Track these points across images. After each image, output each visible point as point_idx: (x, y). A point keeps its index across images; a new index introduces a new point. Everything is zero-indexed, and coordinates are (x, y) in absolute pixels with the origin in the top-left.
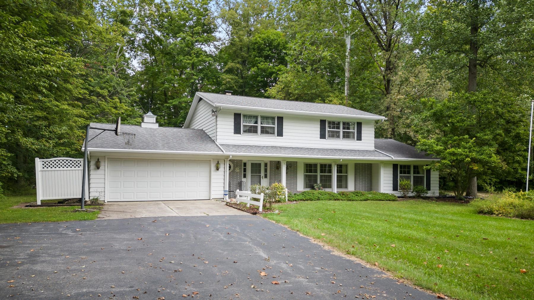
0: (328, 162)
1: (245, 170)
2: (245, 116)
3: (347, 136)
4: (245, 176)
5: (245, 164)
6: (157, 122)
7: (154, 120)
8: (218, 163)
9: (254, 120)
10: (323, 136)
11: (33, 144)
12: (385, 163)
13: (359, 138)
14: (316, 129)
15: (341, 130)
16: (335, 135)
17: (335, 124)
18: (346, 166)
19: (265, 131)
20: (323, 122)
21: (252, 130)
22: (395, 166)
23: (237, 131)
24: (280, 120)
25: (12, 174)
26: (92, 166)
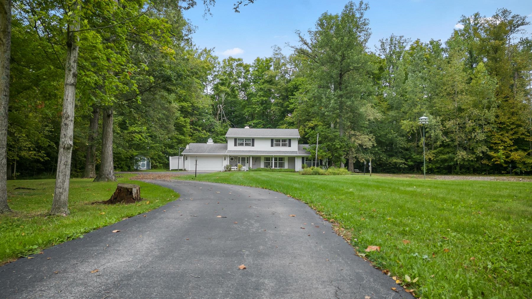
0: (269, 157)
1: (239, 160)
2: (238, 139)
3: (284, 145)
4: (239, 162)
5: (239, 158)
6: (213, 142)
7: (212, 141)
8: (225, 157)
9: (242, 141)
10: (272, 146)
11: (172, 152)
12: (298, 157)
13: (290, 146)
14: (269, 143)
15: (281, 143)
16: (278, 145)
17: (278, 140)
18: (284, 158)
19: (247, 145)
20: (272, 140)
21: (242, 144)
22: (303, 158)
23: (235, 145)
24: (253, 140)
25: (166, 161)
26: (185, 159)
